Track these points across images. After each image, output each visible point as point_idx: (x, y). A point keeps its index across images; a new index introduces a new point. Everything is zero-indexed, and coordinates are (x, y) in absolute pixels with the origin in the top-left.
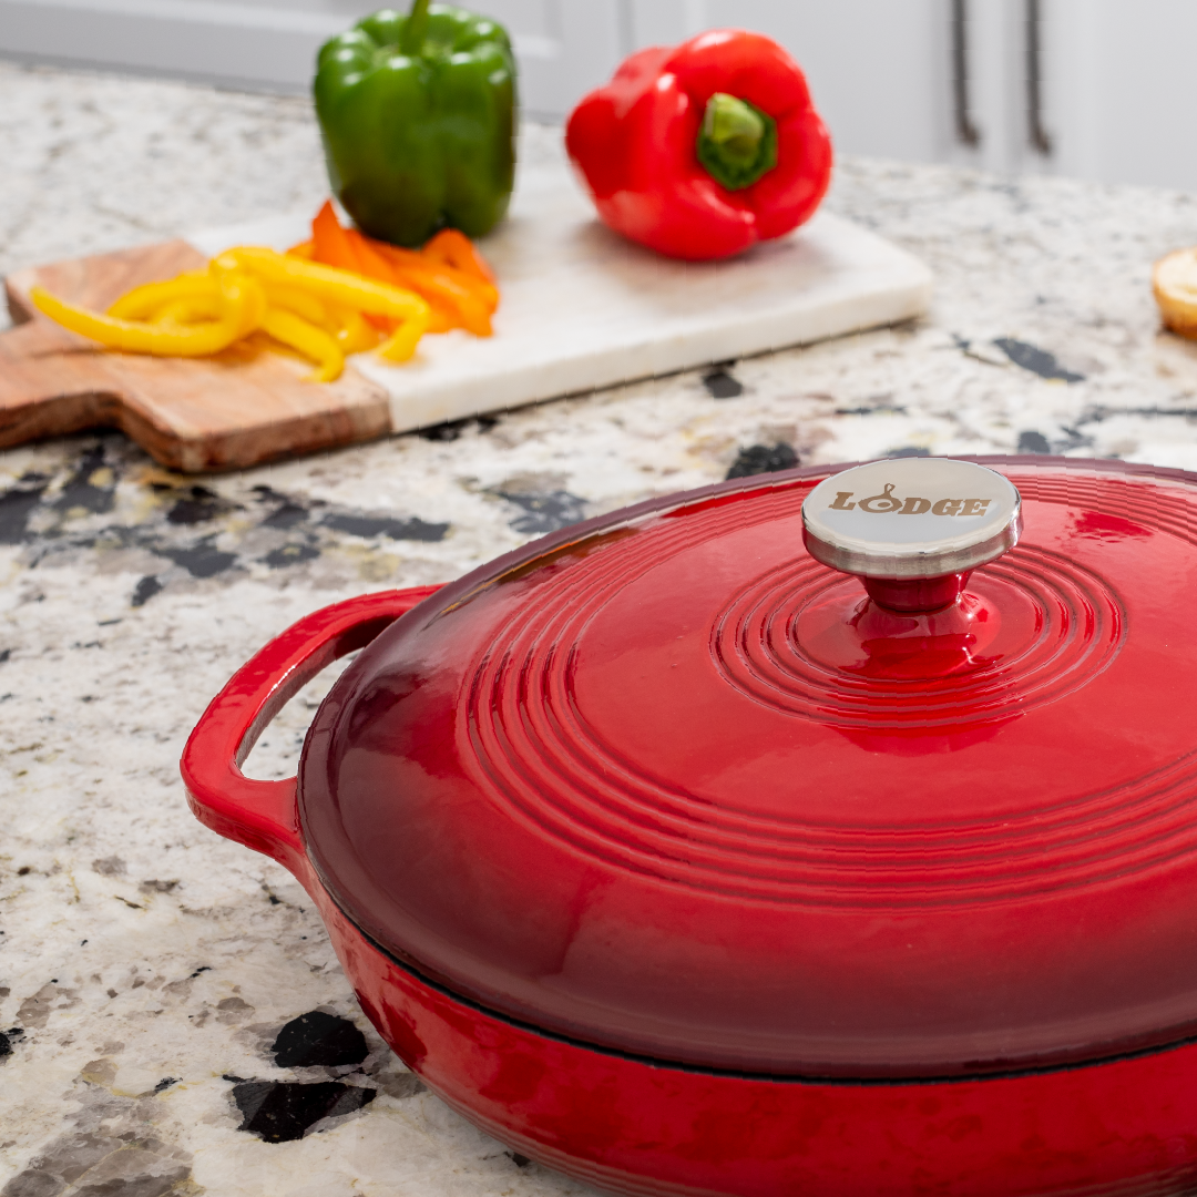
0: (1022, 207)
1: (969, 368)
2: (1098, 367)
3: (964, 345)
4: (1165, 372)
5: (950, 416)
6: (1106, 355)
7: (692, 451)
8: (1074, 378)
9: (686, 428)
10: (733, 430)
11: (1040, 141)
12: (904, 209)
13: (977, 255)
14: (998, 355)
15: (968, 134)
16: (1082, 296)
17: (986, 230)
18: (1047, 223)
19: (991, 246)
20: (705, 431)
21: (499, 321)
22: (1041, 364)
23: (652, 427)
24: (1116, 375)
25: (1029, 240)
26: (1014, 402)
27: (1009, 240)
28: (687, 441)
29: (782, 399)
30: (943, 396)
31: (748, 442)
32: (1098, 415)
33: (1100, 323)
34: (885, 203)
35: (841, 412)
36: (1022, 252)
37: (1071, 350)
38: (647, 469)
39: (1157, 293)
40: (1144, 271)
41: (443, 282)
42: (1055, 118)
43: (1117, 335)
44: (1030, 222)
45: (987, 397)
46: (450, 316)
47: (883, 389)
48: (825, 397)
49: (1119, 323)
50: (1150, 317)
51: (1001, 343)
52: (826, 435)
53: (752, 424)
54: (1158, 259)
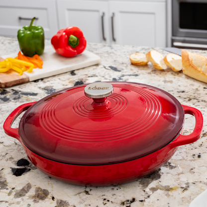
0: (112, 48)
1: (106, 70)
2: (123, 69)
3: (105, 67)
4: (132, 70)
5: (103, 77)
6: (124, 68)
7: (69, 82)
8: (120, 71)
9: (68, 79)
10: (75, 79)
11: (114, 40)
12: (96, 49)
13: (106, 55)
14: (109, 68)
15: (104, 39)
16: (120, 60)
17: (107, 52)
18: (115, 50)
19: (108, 54)
20: (71, 80)
21: (43, 66)
22: (115, 69)
23: (64, 79)
24: (125, 71)
25: (113, 53)
26: (112, 75)
27: (110, 53)
28: (69, 81)
29: (81, 75)
30: (102, 74)
31: (77, 81)
32: (123, 76)
33: (123, 64)
34: (94, 49)
35: (89, 77)
36: (112, 54)
37: (119, 68)
38: (64, 85)
39: (130, 59)
40: (128, 56)
41: (36, 61)
42: (116, 36)
43: (125, 65)
44: (113, 50)
45: (108, 74)
46: (37, 66)
47: (94, 73)
48: (87, 75)
49: (125, 64)
50: (129, 62)
51: (110, 67)
52: (87, 80)
53: (77, 78)
54: (130, 55)
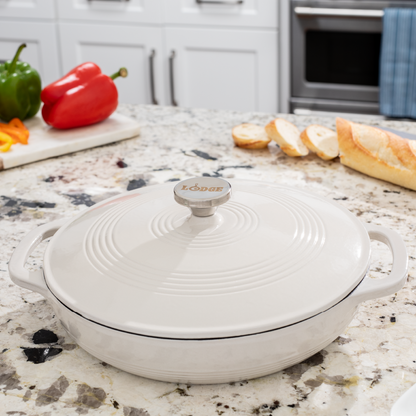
0: (193, 116)
1: (186, 158)
2: (220, 156)
3: (184, 152)
4: (238, 157)
5: (184, 170)
6: (222, 153)
7: (117, 182)
8: (214, 159)
9: (114, 176)
10: (127, 176)
11: (174, 103)
12: (162, 118)
13: (183, 129)
14: (194, 154)
15: (155, 102)
16: (214, 139)
17: (185, 122)
18: (201, 120)
19: (186, 126)
20: (119, 177)
21: (29, 141)
22: (206, 156)
23: (105, 176)
24: (225, 158)
25: (196, 124)
26: (200, 166)
27: (191, 125)
28: (115, 180)
29: (138, 167)
30: (181, 165)
31: (131, 179)
32: (222, 168)
33: (219, 145)
34: (156, 117)
35: (155, 170)
36: (193, 127)
37: (213, 152)
38: (106, 187)
39: (234, 137)
40: (229, 131)
42: (178, 98)
43: (224, 148)
44: (195, 120)
45: (192, 165)
46: (17, 139)
47: (165, 164)
48: (150, 167)
49: (224, 145)
50: (231, 143)
51: (194, 151)
52: (152, 176)
53: (132, 174)
54: (233, 128)
